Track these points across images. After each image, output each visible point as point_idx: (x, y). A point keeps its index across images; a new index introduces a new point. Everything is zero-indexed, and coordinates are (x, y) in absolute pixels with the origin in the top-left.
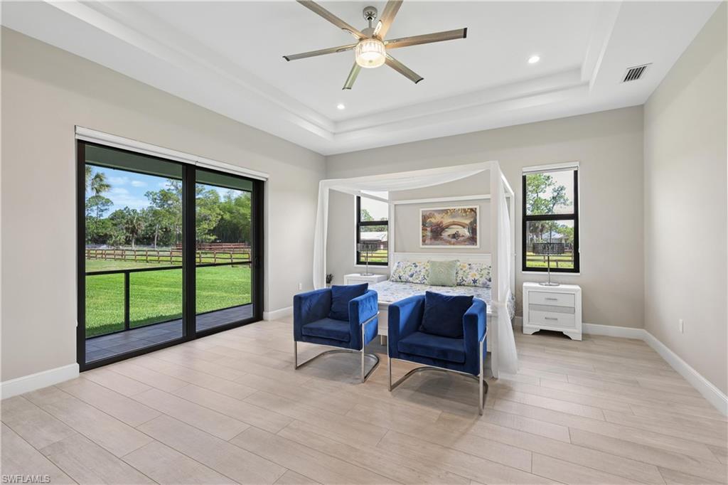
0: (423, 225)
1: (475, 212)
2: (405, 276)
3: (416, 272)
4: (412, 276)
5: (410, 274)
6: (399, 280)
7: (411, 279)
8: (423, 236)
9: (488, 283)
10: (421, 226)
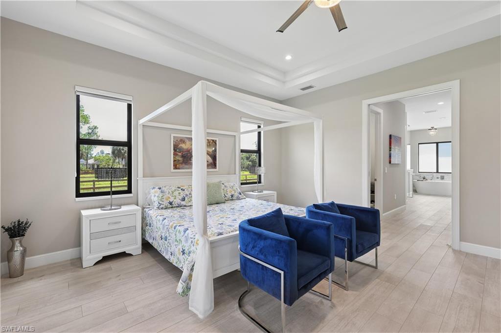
0: (174, 150)
1: (216, 143)
2: (177, 201)
3: (187, 195)
4: (183, 199)
5: (181, 198)
6: (170, 206)
7: (183, 203)
8: (174, 161)
9: (240, 196)
10: (172, 151)
